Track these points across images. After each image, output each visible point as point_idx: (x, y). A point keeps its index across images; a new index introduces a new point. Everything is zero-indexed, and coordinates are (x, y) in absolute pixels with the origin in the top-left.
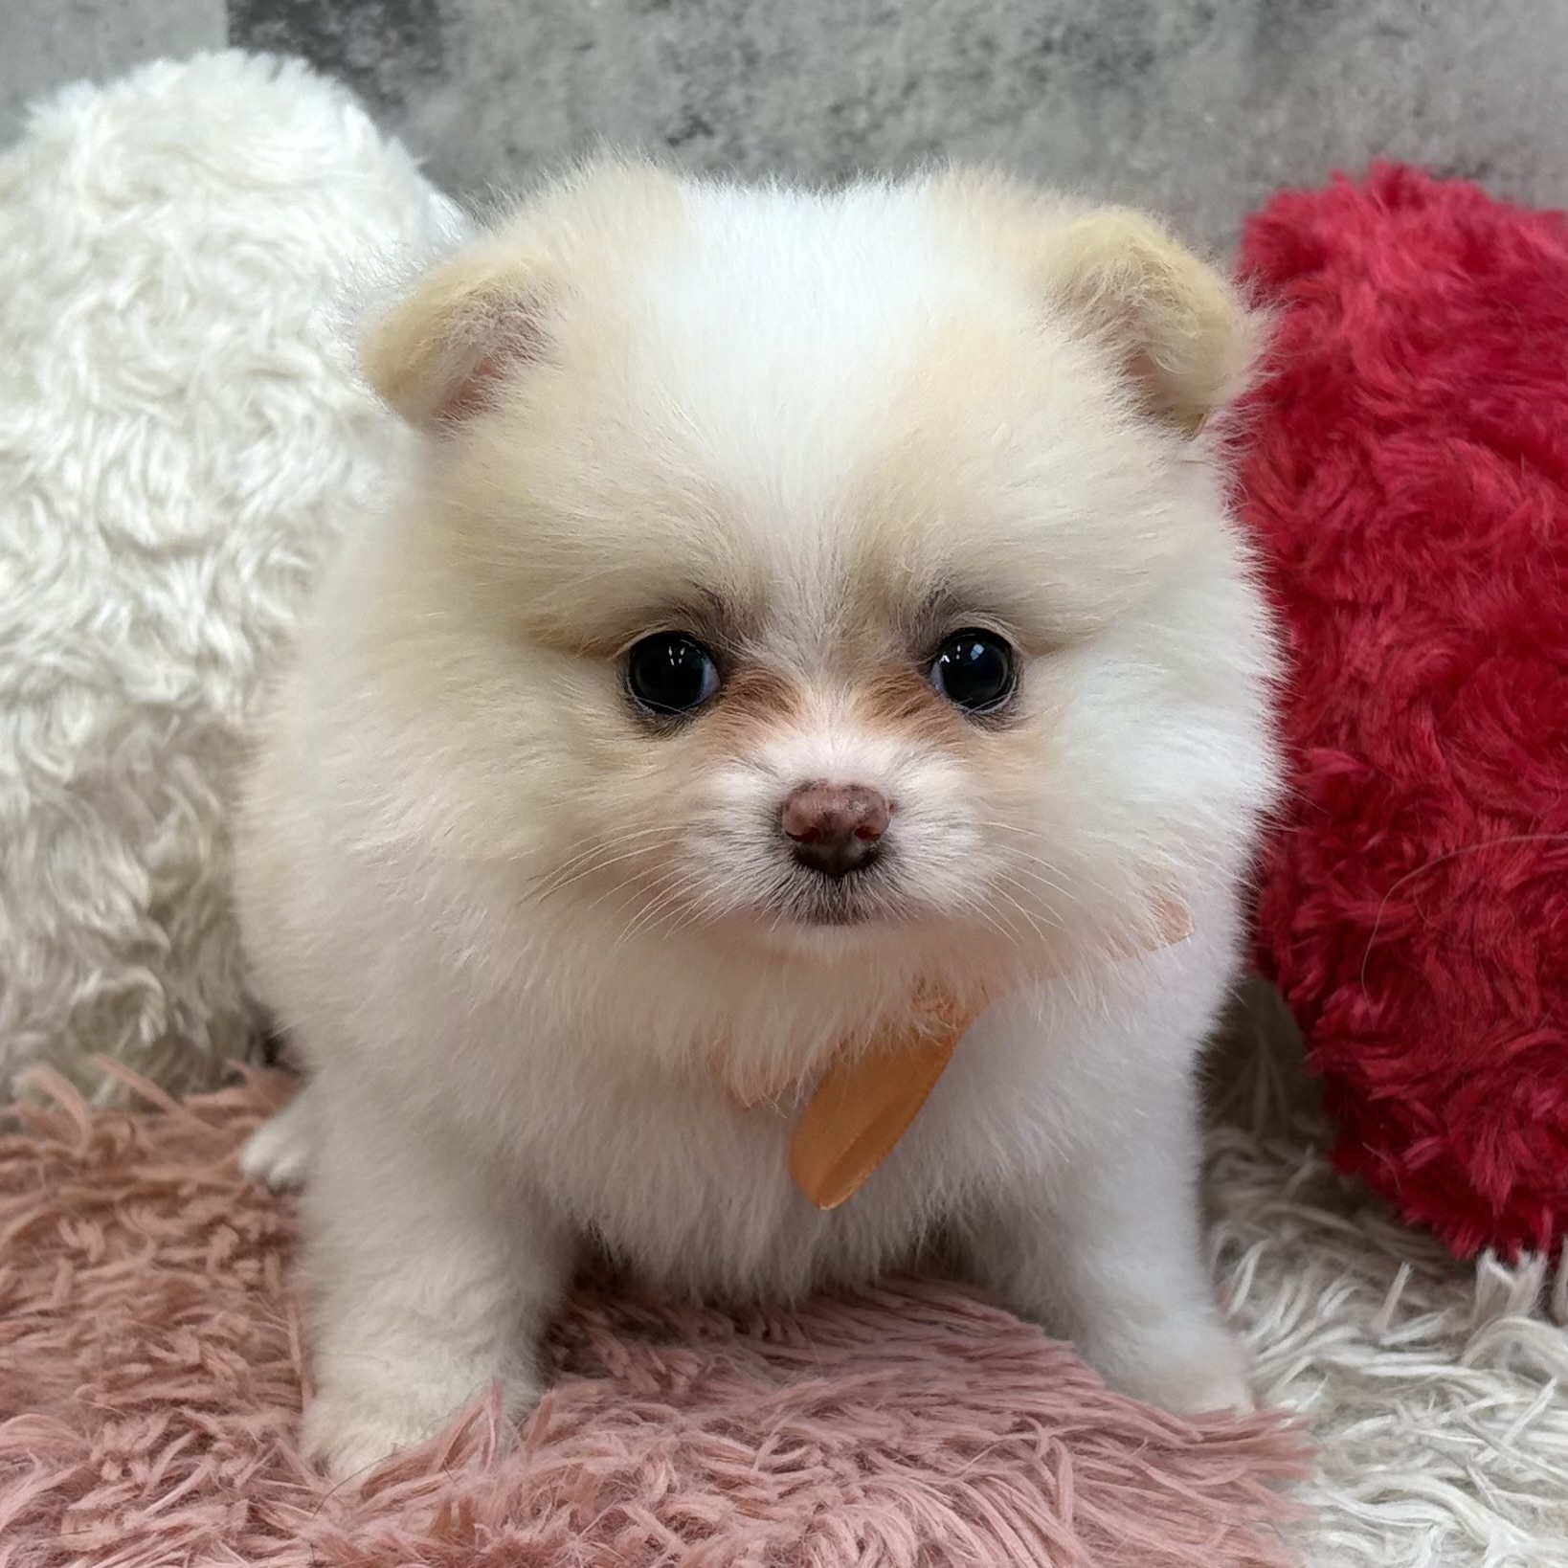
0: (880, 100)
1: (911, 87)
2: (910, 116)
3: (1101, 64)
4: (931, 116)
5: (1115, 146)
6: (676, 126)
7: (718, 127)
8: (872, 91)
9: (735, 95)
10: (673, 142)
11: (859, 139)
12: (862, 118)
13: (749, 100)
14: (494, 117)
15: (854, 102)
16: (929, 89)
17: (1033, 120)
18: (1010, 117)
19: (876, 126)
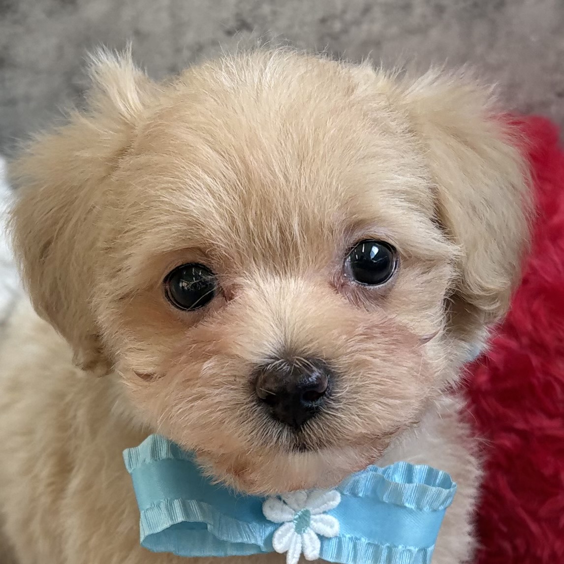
0: (349, 17)
1: (367, 10)
2: (365, 27)
3: (475, 5)
4: (376, 28)
5: (479, 50)
6: (232, 24)
7: (256, 27)
8: (344, 12)
9: (266, 9)
10: (230, 33)
11: (335, 37)
12: (337, 26)
13: (274, 13)
14: (127, 14)
15: (333, 17)
16: (377, 12)
17: (435, 34)
18: (422, 30)
19: (345, 31)
